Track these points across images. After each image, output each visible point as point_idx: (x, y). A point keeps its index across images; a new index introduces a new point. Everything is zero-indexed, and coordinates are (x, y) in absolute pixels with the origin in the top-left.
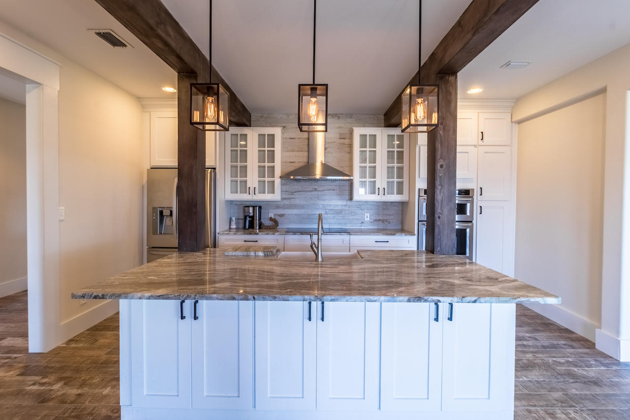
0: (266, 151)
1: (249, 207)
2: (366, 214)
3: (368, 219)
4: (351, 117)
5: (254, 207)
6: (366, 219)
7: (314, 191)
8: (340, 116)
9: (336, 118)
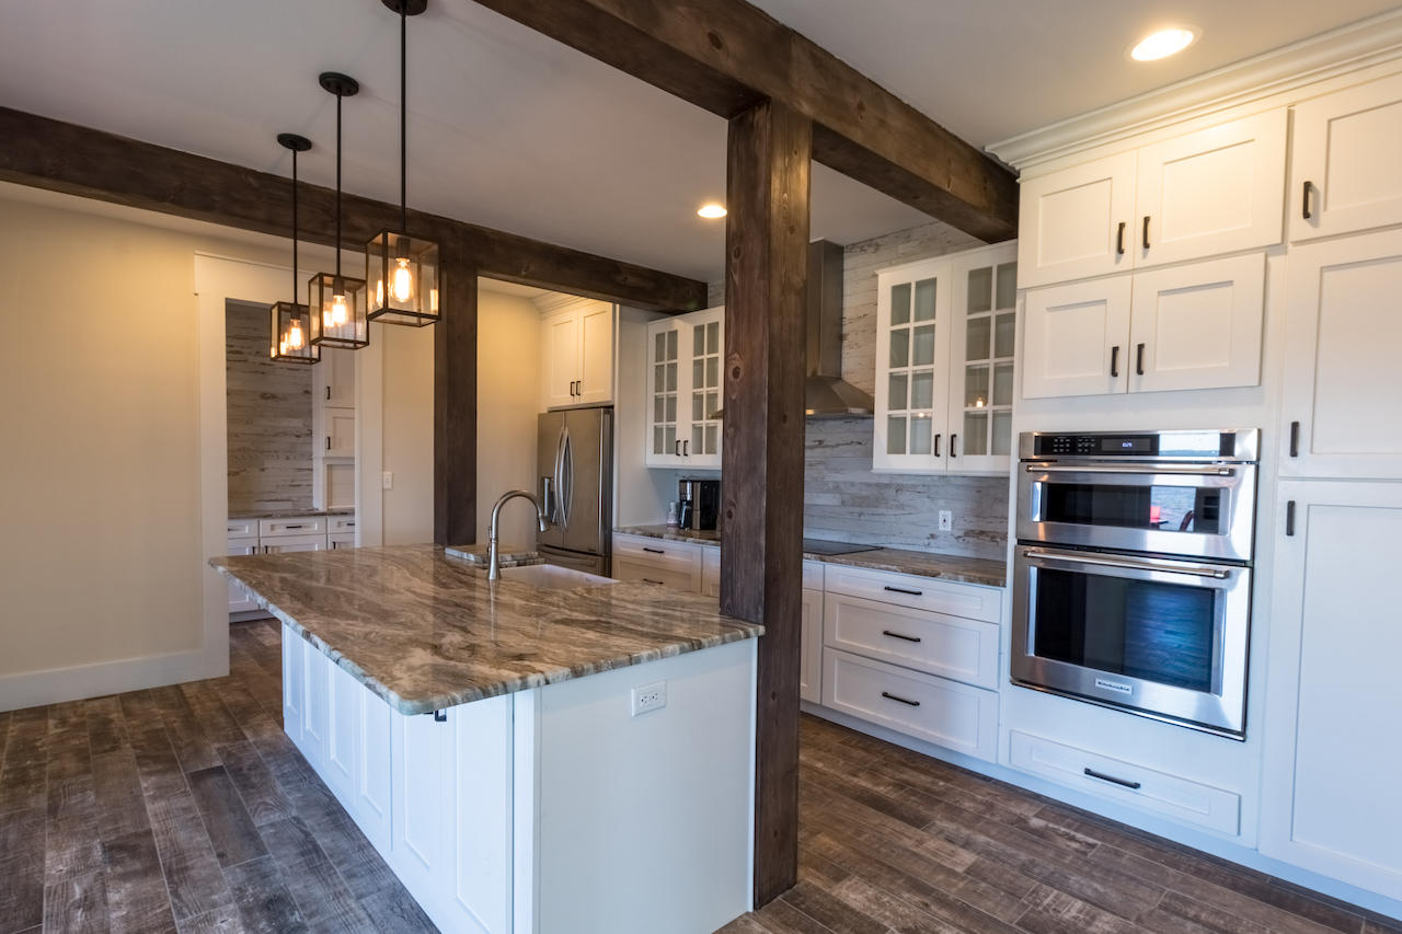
0: (705, 362)
1: (686, 481)
2: (941, 513)
3: (949, 529)
4: (908, 239)
5: (692, 482)
6: (941, 528)
7: (816, 447)
8: (879, 241)
9: (872, 249)
